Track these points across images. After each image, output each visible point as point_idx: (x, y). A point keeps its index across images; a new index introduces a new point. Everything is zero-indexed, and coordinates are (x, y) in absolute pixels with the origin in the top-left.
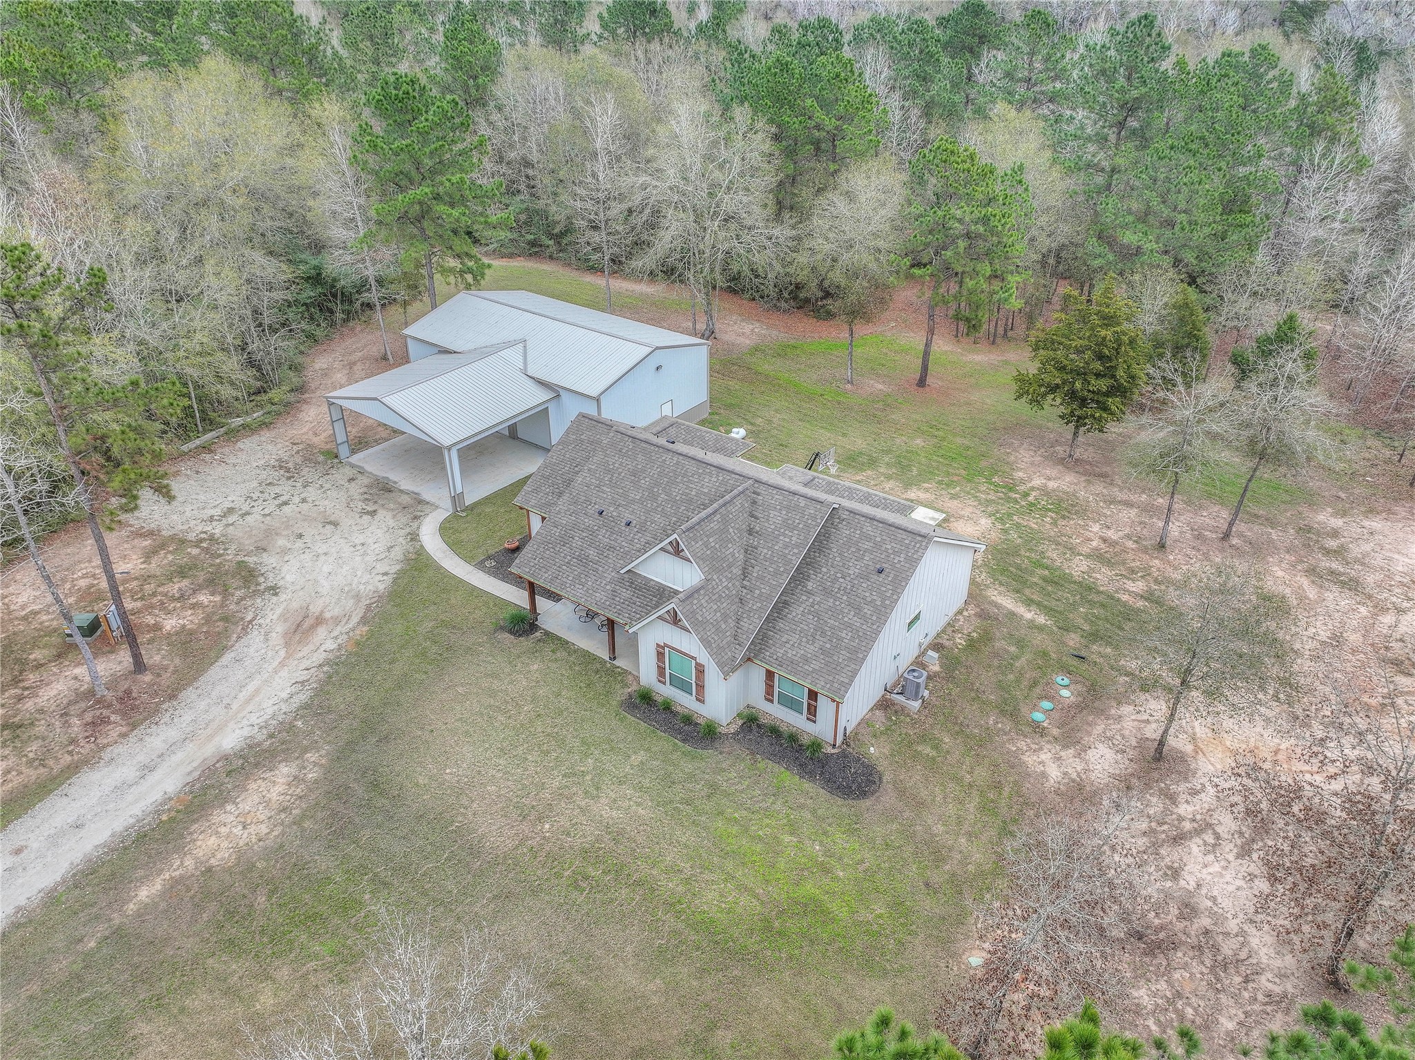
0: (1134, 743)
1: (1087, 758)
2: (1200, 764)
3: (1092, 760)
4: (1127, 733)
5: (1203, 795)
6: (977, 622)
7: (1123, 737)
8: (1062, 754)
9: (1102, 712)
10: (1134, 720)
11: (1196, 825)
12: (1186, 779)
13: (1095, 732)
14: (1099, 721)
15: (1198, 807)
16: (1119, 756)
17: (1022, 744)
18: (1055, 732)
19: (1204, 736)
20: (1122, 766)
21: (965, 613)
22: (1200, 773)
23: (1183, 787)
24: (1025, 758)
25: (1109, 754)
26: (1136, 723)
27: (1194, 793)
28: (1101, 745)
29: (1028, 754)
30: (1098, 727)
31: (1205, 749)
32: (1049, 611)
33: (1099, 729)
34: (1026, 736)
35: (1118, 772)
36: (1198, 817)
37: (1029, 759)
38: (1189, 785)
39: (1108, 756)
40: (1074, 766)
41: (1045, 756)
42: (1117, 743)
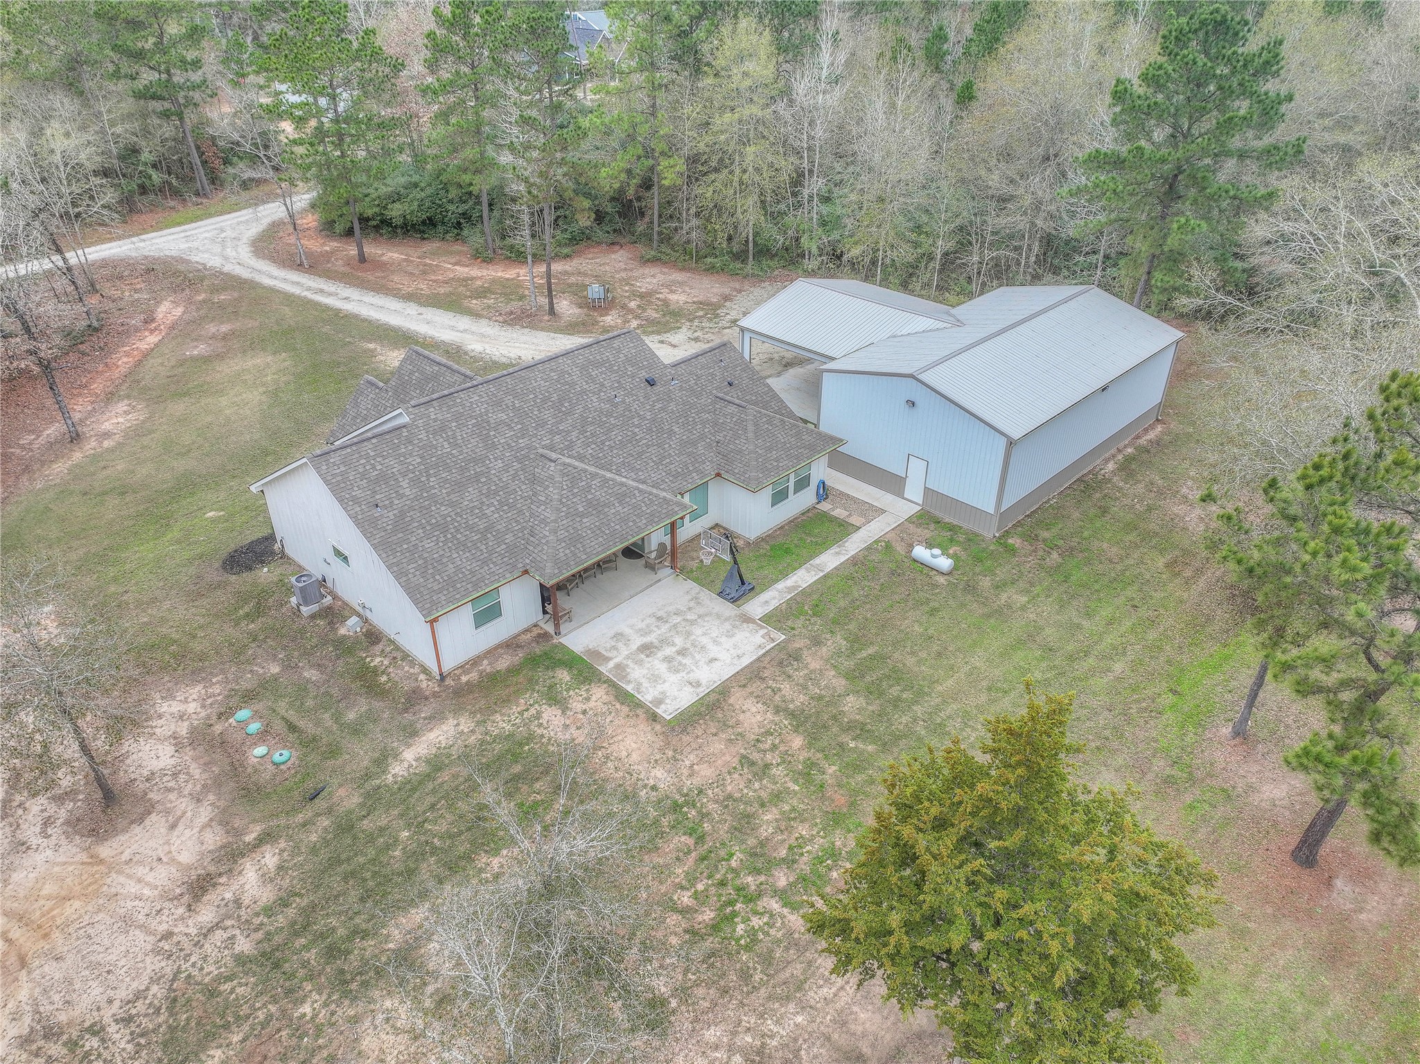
0: (152, 796)
1: (166, 743)
2: (74, 850)
3: (160, 747)
4: (172, 796)
5: (38, 830)
6: (407, 686)
7: (170, 790)
8: (186, 724)
9: (216, 784)
10: (184, 813)
11: (15, 804)
12: (67, 822)
13: (193, 766)
14: (205, 776)
15: (30, 817)
16: (146, 773)
17: (217, 689)
18: (218, 728)
19: (108, 881)
20: (132, 769)
21: (422, 677)
22: (64, 841)
23: (63, 814)
24: (199, 687)
25: (156, 765)
26: (179, 813)
27: (47, 822)
28: (173, 763)
29: (203, 692)
30: (198, 771)
31: (89, 868)
32: (411, 786)
33: (196, 771)
34: (228, 697)
35: (128, 762)
36: (20, 812)
37: (196, 691)
38: (59, 822)
39: (155, 762)
40: (164, 727)
41: (192, 707)
42: (165, 779)
